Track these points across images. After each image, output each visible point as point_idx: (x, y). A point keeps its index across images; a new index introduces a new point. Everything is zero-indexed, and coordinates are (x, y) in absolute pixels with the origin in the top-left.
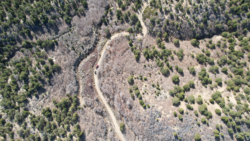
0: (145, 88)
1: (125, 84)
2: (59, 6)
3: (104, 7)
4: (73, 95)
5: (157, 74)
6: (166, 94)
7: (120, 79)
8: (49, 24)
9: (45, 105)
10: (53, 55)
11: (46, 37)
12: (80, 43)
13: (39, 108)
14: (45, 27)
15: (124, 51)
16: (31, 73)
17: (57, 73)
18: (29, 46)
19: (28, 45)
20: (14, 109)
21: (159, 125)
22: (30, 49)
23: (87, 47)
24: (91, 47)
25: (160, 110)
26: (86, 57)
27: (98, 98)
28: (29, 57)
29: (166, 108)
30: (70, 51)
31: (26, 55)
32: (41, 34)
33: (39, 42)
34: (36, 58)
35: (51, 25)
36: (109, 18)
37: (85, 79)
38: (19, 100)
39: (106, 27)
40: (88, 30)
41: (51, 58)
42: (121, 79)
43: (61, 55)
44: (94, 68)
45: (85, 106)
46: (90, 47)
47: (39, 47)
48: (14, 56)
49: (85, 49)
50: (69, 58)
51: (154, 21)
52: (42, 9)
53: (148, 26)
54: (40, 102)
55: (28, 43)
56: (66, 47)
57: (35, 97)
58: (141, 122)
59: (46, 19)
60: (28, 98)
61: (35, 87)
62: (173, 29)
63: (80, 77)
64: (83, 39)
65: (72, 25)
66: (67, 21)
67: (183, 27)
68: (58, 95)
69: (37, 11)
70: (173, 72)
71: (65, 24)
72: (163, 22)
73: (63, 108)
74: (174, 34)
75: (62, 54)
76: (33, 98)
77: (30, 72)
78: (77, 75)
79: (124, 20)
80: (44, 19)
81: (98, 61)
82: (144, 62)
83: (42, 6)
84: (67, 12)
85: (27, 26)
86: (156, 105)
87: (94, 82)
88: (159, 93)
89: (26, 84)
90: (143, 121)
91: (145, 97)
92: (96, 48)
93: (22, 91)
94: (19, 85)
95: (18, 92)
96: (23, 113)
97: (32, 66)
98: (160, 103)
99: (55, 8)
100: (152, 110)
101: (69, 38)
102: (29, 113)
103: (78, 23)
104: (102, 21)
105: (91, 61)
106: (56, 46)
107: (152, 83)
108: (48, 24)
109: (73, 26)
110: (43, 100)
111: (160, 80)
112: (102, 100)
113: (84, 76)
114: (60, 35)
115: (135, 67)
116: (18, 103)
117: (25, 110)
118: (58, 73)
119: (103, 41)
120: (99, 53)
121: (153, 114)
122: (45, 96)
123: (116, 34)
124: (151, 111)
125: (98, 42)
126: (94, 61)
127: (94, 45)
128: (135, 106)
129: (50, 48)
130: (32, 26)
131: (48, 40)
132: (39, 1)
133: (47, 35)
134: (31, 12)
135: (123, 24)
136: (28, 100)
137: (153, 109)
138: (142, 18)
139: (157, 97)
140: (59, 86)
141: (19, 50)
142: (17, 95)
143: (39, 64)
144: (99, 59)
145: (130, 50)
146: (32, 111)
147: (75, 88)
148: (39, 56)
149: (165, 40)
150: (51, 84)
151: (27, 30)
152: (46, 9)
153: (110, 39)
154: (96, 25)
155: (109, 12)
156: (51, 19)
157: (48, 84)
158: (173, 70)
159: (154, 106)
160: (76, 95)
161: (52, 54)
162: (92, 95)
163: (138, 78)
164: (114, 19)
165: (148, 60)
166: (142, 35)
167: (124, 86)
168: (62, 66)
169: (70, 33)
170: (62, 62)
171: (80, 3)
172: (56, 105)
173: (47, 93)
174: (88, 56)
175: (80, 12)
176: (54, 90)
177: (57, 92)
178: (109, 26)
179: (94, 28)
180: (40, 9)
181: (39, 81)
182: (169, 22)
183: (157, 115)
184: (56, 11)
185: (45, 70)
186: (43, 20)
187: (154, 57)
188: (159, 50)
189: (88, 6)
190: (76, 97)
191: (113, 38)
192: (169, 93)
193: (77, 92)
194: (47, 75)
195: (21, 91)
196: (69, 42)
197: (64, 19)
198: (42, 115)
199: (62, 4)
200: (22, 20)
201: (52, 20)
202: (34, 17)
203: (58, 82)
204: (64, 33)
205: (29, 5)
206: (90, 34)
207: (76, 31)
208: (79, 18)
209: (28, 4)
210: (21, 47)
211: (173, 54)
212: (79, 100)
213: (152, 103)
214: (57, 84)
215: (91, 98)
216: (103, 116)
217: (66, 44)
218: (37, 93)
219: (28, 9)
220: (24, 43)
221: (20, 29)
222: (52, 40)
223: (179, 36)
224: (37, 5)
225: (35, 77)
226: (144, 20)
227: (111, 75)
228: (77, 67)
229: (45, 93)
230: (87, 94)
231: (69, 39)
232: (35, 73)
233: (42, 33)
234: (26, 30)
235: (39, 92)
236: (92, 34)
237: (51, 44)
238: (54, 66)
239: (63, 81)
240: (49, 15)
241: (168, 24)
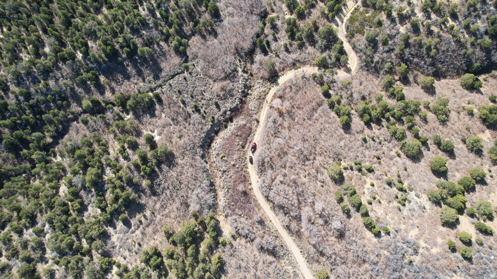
0: (370, 190)
1: (323, 182)
2: (159, 15)
3: (255, 14)
4: (206, 215)
5: (393, 155)
6: (422, 200)
7: (311, 173)
8: (139, 57)
9: (147, 241)
10: (154, 125)
11: (134, 87)
12: (211, 97)
13: (134, 249)
14: (130, 64)
15: (313, 109)
16: (108, 171)
17: (165, 167)
18: (97, 109)
19: (96, 107)
20: (79, 256)
21: (414, 272)
22: (101, 115)
23: (227, 105)
24: (236, 103)
25: (414, 237)
26: (226, 127)
27: (263, 218)
28: (99, 134)
29: (427, 232)
30: (190, 115)
31: (94, 130)
32: (123, 81)
33: (119, 98)
34: (115, 136)
35: (144, 59)
36: (270, 38)
37: (227, 175)
38: (90, 234)
39: (267, 58)
40: (228, 65)
41: (150, 133)
42: (314, 171)
43: (171, 125)
44: (246, 151)
45: (234, 237)
46: (235, 105)
47: (120, 110)
48: (65, 134)
49: (223, 109)
50: (190, 132)
51: (375, 40)
52: (123, 24)
53: (361, 50)
54: (134, 235)
55: (96, 103)
56: (180, 107)
57: (122, 224)
58: (367, 265)
59: (133, 47)
60: (107, 227)
61: (121, 202)
62: (420, 55)
63: (216, 171)
64: (217, 87)
65: (190, 57)
66: (179, 48)
67: (443, 48)
68: (173, 215)
69: (112, 29)
70: (429, 150)
71: (172, 55)
72: (396, 40)
73: (188, 244)
74: (420, 67)
75: (174, 124)
76: (118, 228)
77: (106, 167)
78: (208, 169)
79: (304, 40)
80: (128, 46)
81: (254, 135)
82: (360, 131)
83: (121, 18)
84: (178, 28)
85: (92, 65)
86: (403, 227)
87: (249, 182)
88: (406, 199)
89: (100, 196)
90: (374, 264)
91: (374, 209)
92: (246, 106)
93: (93, 211)
94: (84, 199)
95: (84, 216)
96: (102, 263)
97: (109, 154)
98: (411, 221)
99: (149, 20)
100: (396, 239)
101: (186, 85)
102: (114, 263)
103: (202, 51)
104: (254, 44)
105: (239, 134)
106: (157, 106)
107: (385, 178)
108: (137, 58)
109: (193, 59)
110: (139, 229)
111: (403, 169)
112: (271, 221)
113: (225, 169)
114: (164, 81)
115: (342, 143)
116: (88, 241)
117: (105, 257)
118: (169, 167)
119: (262, 89)
120: (255, 117)
121: (398, 249)
122: (143, 221)
123: (289, 72)
124: (393, 240)
125: (250, 92)
126: (246, 133)
127: (241, 99)
128: (351, 231)
129: (144, 112)
130: (102, 64)
131: (139, 92)
132: (114, 9)
133: (135, 81)
134: (99, 34)
135: (303, 49)
136: (109, 232)
137: (398, 237)
138: (346, 33)
139: (402, 208)
140: (174, 196)
141: (76, 119)
142: (82, 222)
143: (123, 147)
144: (256, 130)
145: (326, 106)
146: (119, 258)
147: (209, 198)
148: (124, 131)
149: (400, 80)
150: (154, 193)
151: (93, 74)
152: (130, 26)
153: (277, 84)
154: (243, 54)
155: (268, 25)
156: (143, 46)
157: (148, 191)
158: (429, 146)
159: (400, 230)
160: (211, 213)
161: (150, 124)
162: (247, 210)
163: (352, 169)
164: (281, 39)
165: (369, 127)
166: (348, 71)
167: (323, 186)
168: (175, 150)
169: (186, 74)
170: (174, 140)
171: (202, 7)
172: (171, 239)
173: (148, 213)
174: (229, 123)
175: (203, 28)
176: (163, 206)
177: (170, 208)
178: (271, 54)
179: (239, 60)
180: (118, 24)
181: (128, 187)
182: (411, 41)
183: (409, 249)
184: (152, 28)
185: (139, 162)
186: (126, 48)
187: (382, 119)
188: (391, 103)
189: (221, 13)
190: (212, 218)
191: (282, 80)
192: (427, 198)
193: (214, 207)
194: (144, 172)
195: (91, 213)
196: (186, 95)
197: (173, 45)
198: (143, 264)
199: (165, 11)
200: (79, 53)
201: (146, 48)
202: (107, 45)
203: (171, 187)
204: (173, 77)
205: (93, 19)
206: (231, 76)
207: (199, 69)
208: (203, 41)
209: (91, 15)
210: (81, 113)
211: (423, 110)
212: (219, 223)
213: (392, 222)
214: (168, 192)
215: (247, 218)
216: (275, 257)
217: (180, 99)
218: (127, 215)
219: (91, 26)
220: (86, 103)
221: (78, 74)
222: (148, 92)
223: (431, 70)
224: (110, 17)
225: (120, 178)
226: (351, 38)
227: (288, 164)
228: (208, 149)
229: (143, 213)
230: (237, 209)
231: (184, 88)
232: (118, 171)
233: (124, 77)
234: (90, 75)
235: (129, 213)
236: (234, 74)
237: (147, 103)
238: (161, 152)
239: (180, 183)
240: (138, 37)
241: (407, 45)
